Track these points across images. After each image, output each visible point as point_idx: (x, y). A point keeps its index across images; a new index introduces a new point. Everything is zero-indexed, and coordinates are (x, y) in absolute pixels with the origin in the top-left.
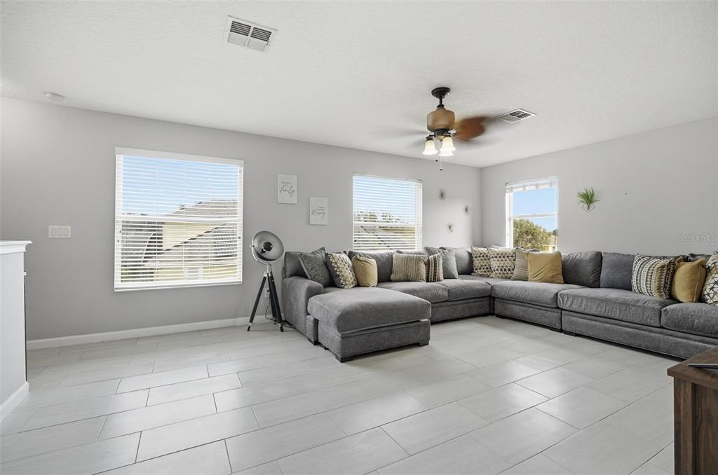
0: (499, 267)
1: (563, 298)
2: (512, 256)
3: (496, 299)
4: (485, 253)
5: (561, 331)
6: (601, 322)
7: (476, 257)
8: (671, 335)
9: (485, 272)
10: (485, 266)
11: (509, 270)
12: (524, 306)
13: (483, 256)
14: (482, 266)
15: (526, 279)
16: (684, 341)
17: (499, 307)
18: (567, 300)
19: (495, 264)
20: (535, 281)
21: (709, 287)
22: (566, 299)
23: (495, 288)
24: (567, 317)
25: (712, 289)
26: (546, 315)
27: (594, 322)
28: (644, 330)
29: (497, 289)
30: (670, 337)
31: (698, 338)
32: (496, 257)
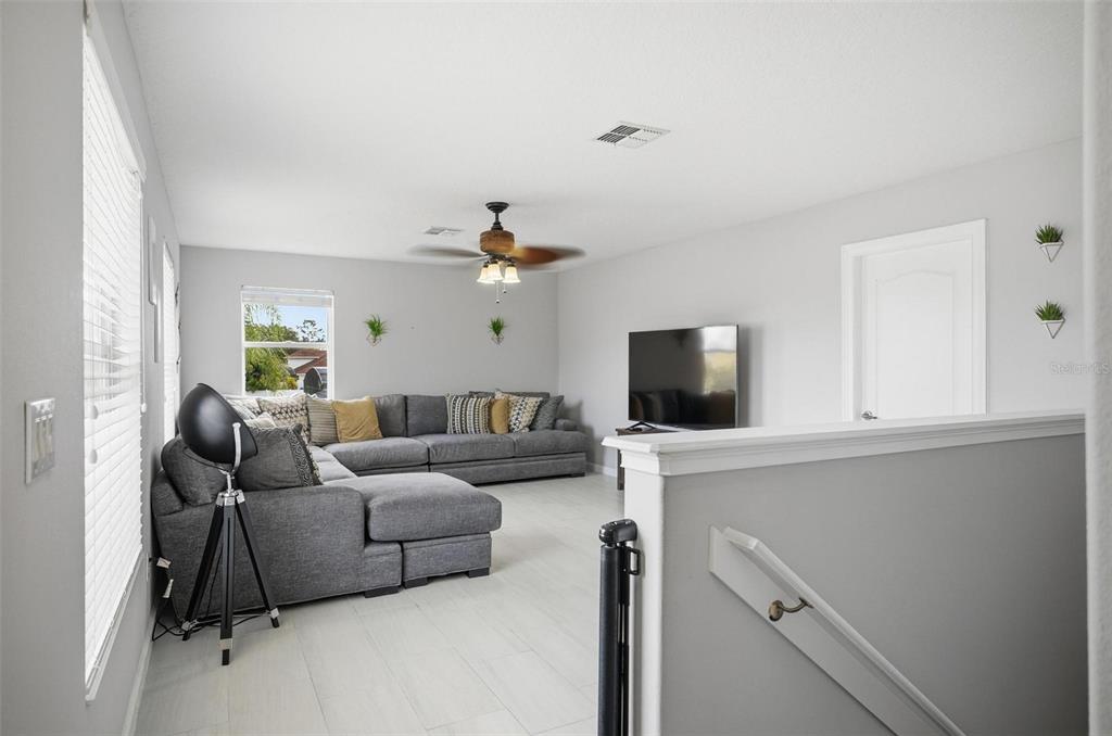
2: (302, 410)
8: (521, 462)
15: (338, 440)
16: (527, 463)
18: (441, 452)
21: (514, 418)
25: (516, 419)
28: (503, 464)
30: (519, 464)
32: (280, 413)
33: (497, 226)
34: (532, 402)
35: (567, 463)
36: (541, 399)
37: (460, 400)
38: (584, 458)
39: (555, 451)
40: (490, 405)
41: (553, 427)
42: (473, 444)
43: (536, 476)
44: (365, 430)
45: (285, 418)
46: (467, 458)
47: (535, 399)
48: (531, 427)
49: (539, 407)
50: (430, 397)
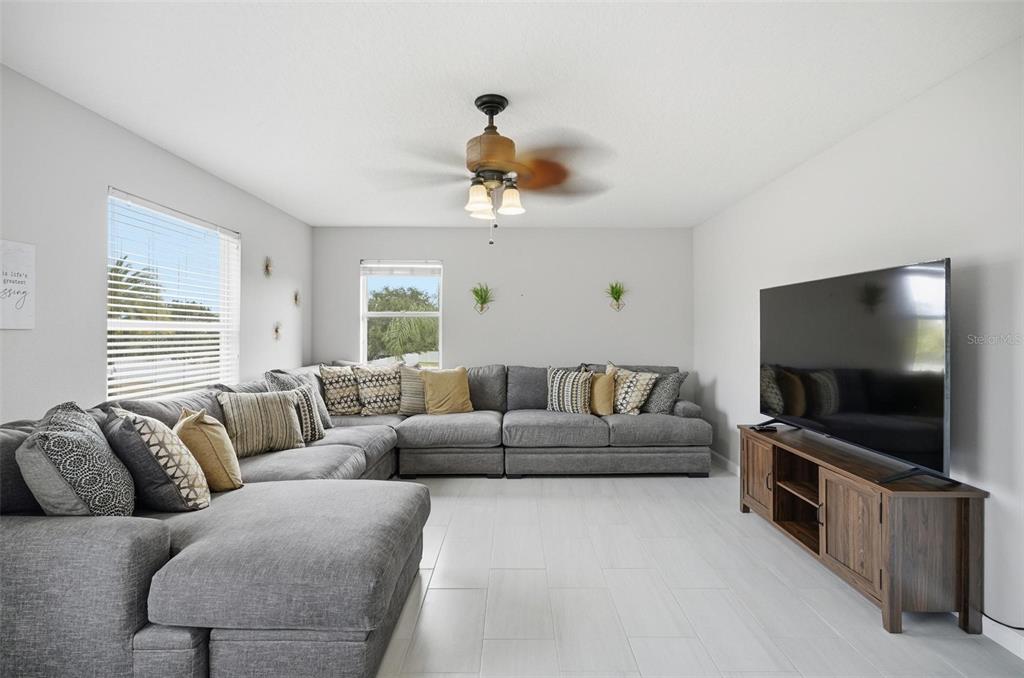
0: (377, 396)
1: (510, 432)
2: (395, 378)
3: (401, 451)
4: (345, 376)
5: (504, 475)
6: (551, 453)
7: (331, 383)
8: (617, 452)
9: (349, 407)
10: (348, 396)
11: (393, 400)
12: (451, 453)
13: (344, 381)
14: (342, 398)
15: (423, 411)
16: (627, 455)
17: (408, 463)
18: (516, 435)
19: (368, 393)
20: (441, 413)
21: (621, 397)
22: (513, 433)
23: (402, 432)
24: (512, 456)
25: (624, 398)
26: (485, 459)
27: (544, 456)
28: (595, 453)
29: (406, 434)
30: (616, 455)
31: (636, 449)
32: (370, 381)
33: (491, 129)
34: (646, 379)
35: (683, 458)
36: (657, 375)
37: (561, 372)
38: (708, 455)
39: (665, 442)
40: (592, 382)
41: (672, 412)
42: (558, 427)
43: (638, 471)
44: (450, 402)
45: (375, 386)
46: (546, 443)
47: (648, 376)
48: (643, 409)
49: (655, 385)
50: (533, 369)
